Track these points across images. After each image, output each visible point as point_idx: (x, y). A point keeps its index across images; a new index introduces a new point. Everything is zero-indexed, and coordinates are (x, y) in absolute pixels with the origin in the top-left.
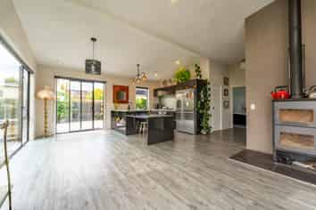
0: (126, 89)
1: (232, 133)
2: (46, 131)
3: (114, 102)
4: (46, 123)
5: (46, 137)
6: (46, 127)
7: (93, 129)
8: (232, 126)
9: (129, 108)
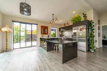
0: (47, 28)
1: (101, 50)
2: (7, 49)
3: (41, 34)
4: (7, 44)
5: (6, 51)
6: (7, 46)
7: (32, 46)
8: (101, 46)
9: (48, 37)
